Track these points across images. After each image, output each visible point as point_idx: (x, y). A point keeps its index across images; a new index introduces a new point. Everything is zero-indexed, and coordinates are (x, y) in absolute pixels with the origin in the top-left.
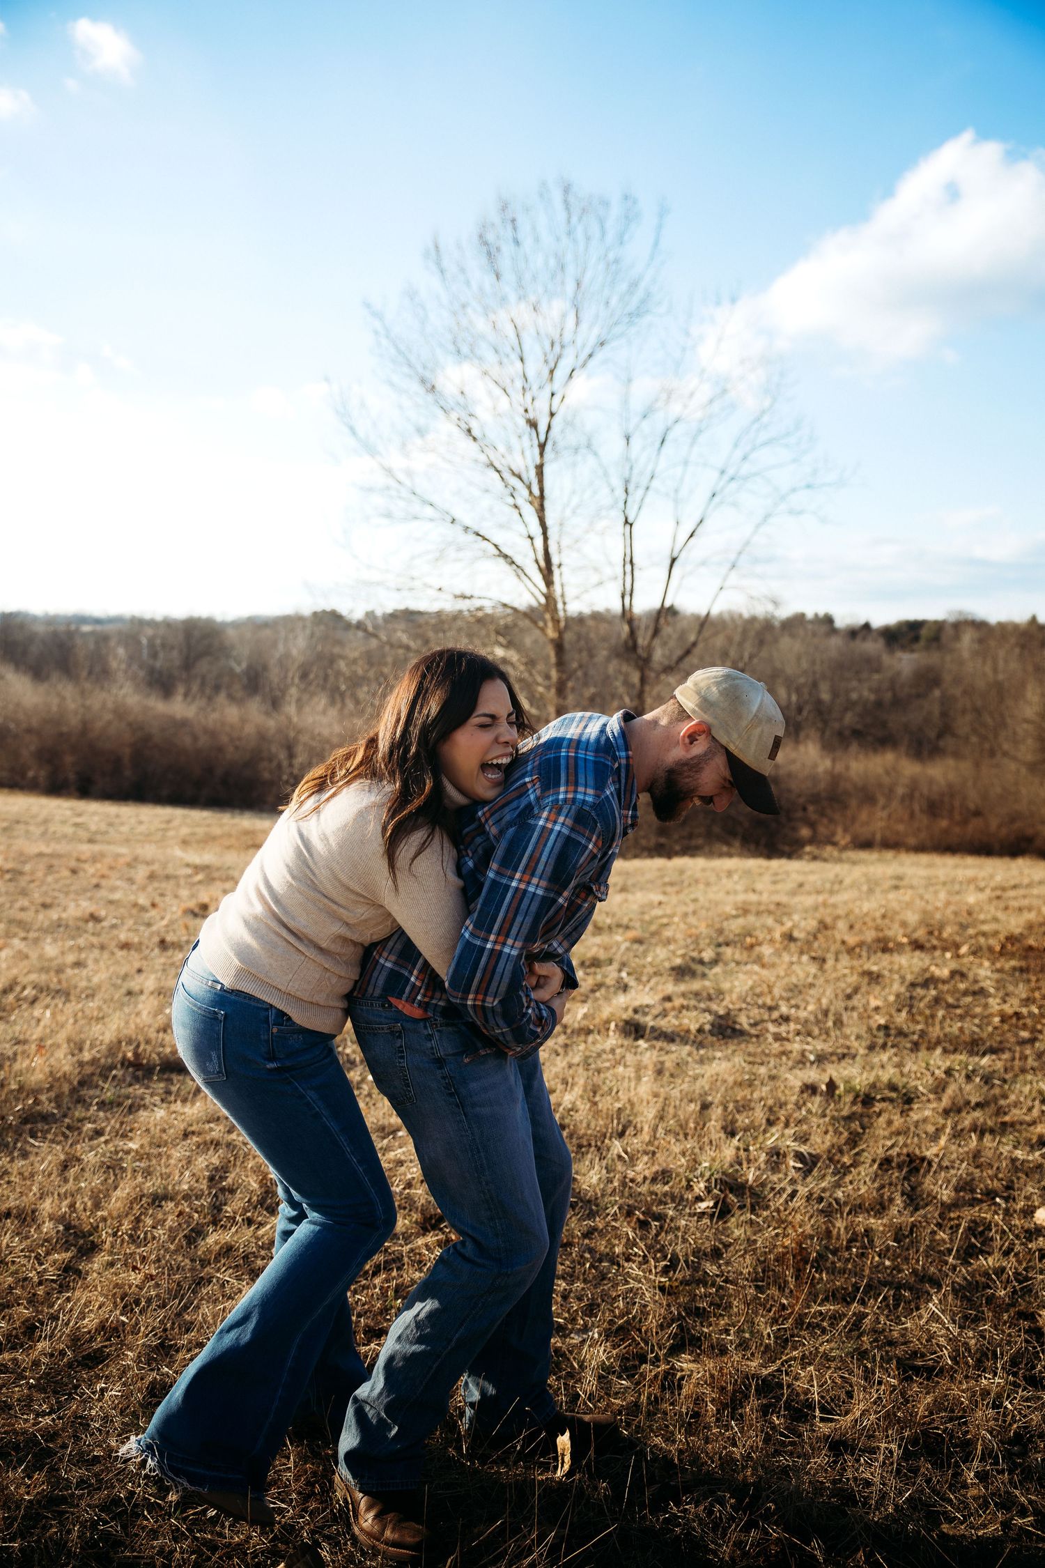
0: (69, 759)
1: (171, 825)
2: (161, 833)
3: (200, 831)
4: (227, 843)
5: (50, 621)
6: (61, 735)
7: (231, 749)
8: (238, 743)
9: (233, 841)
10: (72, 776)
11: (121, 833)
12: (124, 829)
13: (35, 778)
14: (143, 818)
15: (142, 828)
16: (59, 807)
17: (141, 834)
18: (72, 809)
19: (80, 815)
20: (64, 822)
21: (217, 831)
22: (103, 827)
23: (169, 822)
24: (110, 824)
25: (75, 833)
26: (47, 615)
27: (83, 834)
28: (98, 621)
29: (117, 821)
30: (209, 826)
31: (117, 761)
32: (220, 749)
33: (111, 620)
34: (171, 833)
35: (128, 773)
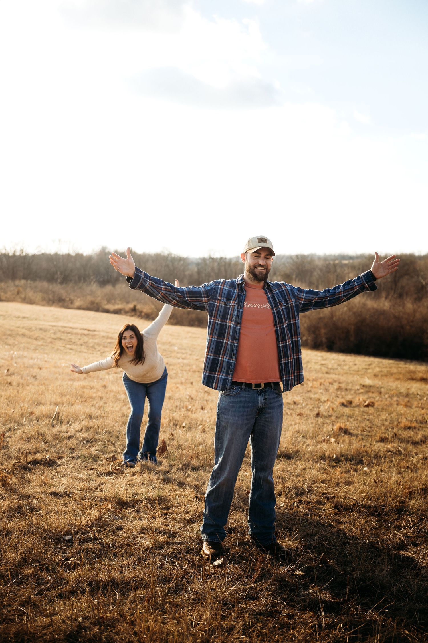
0: (323, 331)
1: (370, 367)
2: (364, 370)
3: (385, 370)
4: (397, 377)
5: (325, 259)
6: (320, 318)
7: (408, 327)
8: (411, 324)
9: (401, 376)
10: (324, 340)
11: (343, 369)
12: (346, 368)
13: (306, 340)
14: (357, 362)
15: (355, 368)
16: (316, 355)
17: (354, 370)
18: (322, 357)
19: (325, 360)
20: (316, 363)
21: (395, 370)
22: (335, 366)
23: (370, 365)
24: (339, 365)
25: (321, 368)
26: (325, 255)
27: (324, 369)
28: (351, 258)
29: (343, 363)
30: (391, 368)
31: (348, 332)
32: (402, 327)
33: (358, 257)
34: (369, 371)
35: (352, 339)
